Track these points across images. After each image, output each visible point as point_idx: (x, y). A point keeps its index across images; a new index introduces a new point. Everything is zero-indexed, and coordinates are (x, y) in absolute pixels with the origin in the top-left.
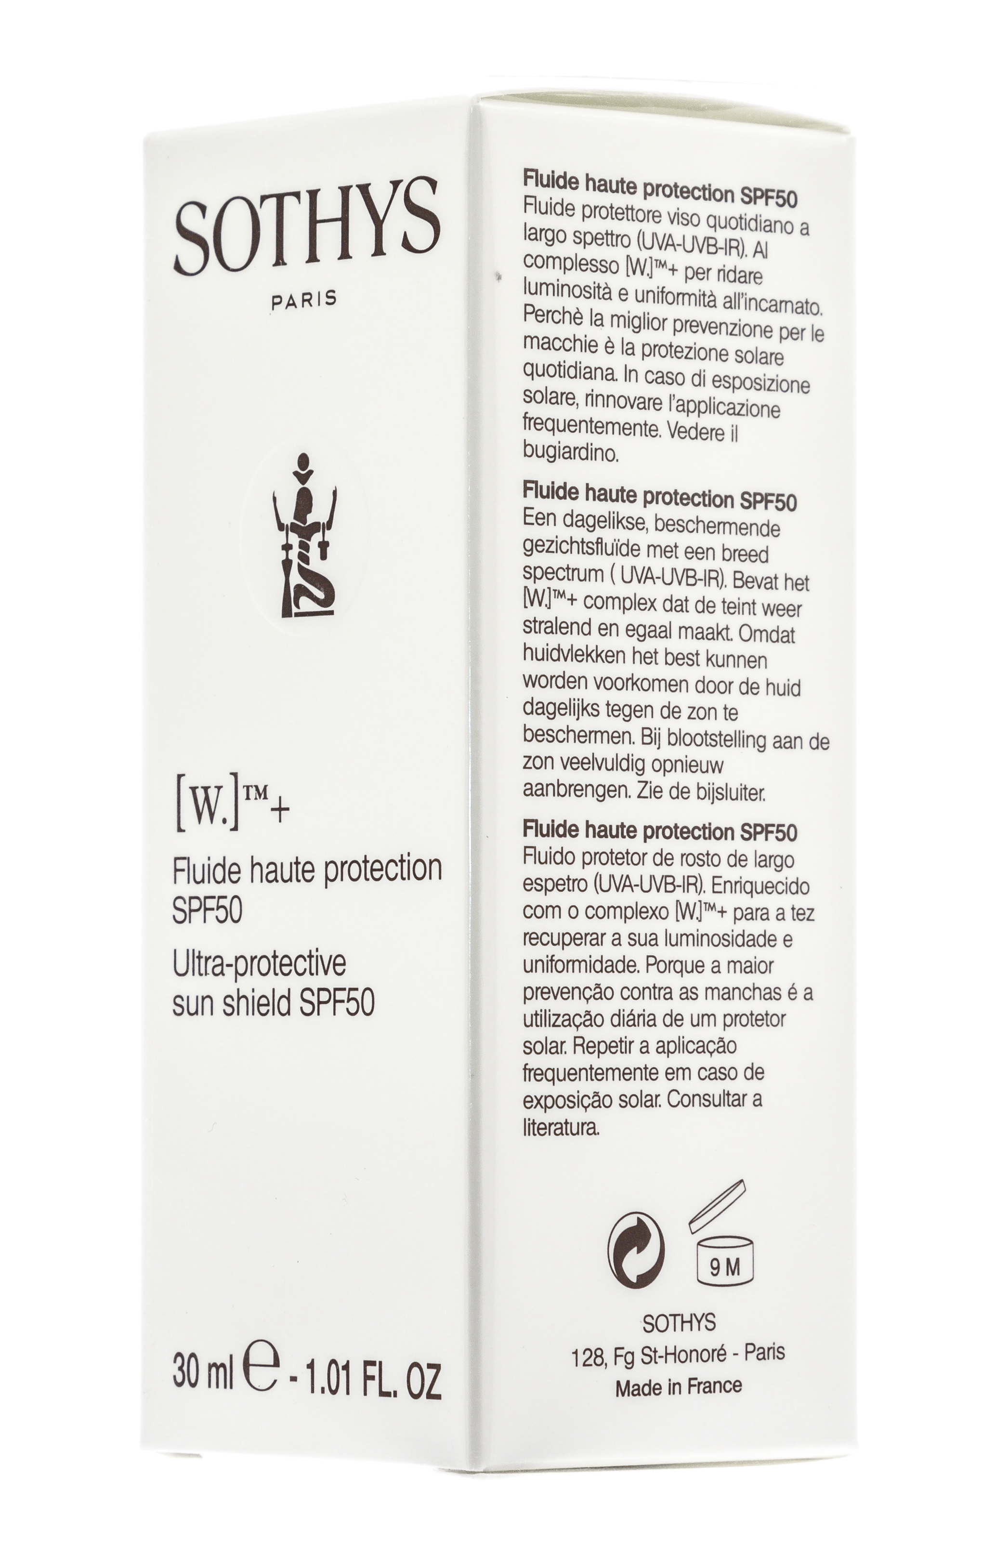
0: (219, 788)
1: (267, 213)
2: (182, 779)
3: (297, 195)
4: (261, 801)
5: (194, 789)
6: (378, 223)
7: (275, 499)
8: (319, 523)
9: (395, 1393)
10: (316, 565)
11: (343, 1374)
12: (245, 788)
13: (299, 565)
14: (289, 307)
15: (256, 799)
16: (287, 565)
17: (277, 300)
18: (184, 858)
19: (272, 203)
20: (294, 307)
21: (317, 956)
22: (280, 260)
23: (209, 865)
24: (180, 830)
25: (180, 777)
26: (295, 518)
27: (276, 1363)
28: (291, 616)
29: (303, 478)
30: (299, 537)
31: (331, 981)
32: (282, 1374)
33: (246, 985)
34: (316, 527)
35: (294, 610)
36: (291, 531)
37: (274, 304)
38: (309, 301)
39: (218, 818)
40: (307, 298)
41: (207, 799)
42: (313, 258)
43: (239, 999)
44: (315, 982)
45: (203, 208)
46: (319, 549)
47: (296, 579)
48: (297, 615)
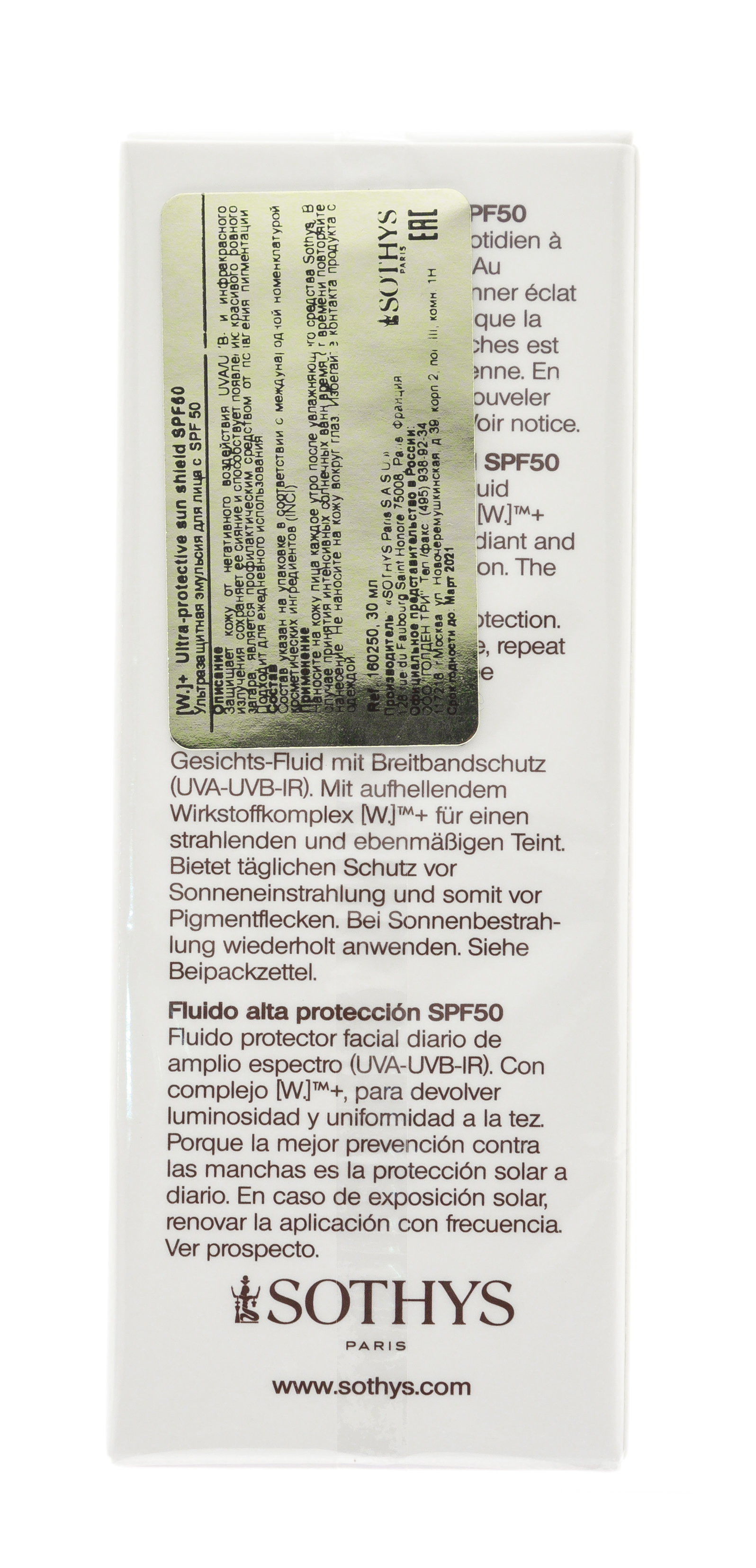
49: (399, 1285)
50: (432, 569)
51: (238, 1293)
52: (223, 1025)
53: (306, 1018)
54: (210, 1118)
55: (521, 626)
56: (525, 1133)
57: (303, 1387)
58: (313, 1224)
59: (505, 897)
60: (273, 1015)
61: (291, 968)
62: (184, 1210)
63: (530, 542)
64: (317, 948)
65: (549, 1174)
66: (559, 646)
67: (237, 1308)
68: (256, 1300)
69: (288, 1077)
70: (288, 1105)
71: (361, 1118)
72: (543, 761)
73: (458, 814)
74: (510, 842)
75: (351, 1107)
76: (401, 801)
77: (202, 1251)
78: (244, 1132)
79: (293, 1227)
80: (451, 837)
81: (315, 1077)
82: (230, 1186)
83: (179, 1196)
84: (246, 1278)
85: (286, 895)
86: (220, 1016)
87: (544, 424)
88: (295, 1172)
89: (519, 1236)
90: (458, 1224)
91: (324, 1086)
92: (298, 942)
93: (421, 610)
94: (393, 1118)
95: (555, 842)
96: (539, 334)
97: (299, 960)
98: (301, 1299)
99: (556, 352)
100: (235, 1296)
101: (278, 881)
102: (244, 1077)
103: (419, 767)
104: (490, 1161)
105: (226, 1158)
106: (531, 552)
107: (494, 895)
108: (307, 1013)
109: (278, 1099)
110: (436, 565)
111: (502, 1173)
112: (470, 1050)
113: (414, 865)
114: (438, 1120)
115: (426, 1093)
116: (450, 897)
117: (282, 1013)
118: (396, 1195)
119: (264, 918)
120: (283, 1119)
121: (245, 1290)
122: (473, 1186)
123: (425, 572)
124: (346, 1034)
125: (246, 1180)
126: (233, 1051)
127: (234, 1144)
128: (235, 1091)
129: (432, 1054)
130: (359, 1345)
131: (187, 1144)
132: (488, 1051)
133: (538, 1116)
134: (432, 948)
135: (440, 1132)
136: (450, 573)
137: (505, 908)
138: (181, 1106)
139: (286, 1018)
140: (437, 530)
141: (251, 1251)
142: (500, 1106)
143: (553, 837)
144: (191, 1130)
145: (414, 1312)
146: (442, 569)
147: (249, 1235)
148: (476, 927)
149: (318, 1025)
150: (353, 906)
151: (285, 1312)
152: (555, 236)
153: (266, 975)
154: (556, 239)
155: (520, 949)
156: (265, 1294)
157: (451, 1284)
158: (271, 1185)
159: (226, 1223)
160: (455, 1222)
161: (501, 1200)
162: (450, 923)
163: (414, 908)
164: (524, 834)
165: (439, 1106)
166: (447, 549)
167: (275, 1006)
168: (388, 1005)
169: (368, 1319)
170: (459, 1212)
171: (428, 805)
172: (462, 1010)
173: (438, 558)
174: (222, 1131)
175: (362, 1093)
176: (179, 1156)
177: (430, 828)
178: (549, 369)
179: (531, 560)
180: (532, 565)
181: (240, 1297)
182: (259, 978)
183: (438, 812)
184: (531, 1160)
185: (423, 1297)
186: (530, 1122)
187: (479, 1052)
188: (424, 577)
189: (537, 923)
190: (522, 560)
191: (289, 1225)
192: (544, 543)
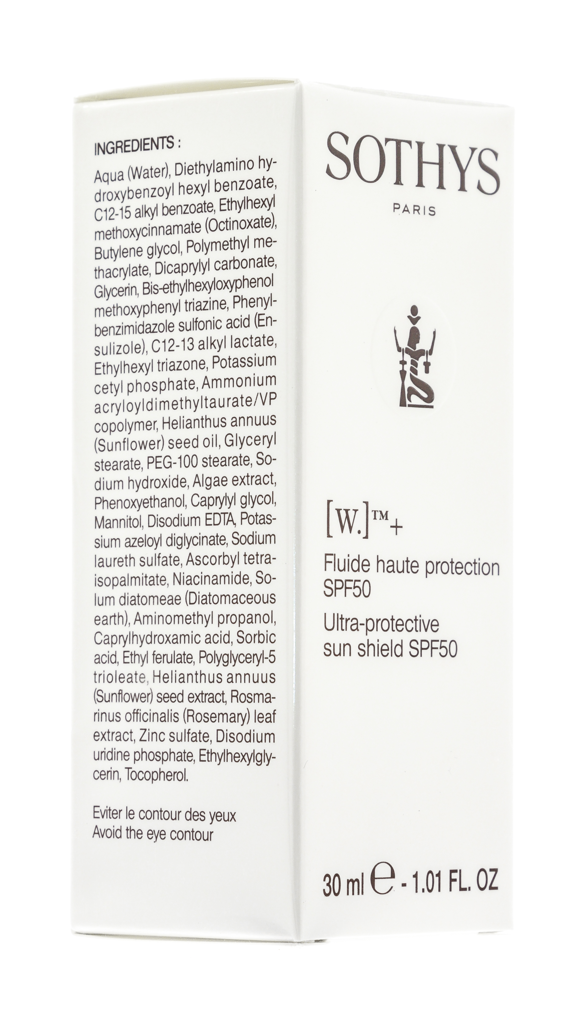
0: (356, 511)
1: (390, 150)
2: (331, 503)
3: (410, 143)
4: (384, 521)
5: (338, 510)
6: (462, 172)
7: (395, 331)
8: (424, 350)
9: (469, 888)
10: (421, 375)
11: (436, 879)
12: (373, 512)
13: (411, 375)
14: (404, 212)
15: (380, 519)
16: (403, 374)
17: (397, 206)
18: (332, 555)
19: (393, 144)
20: (408, 212)
21: (420, 620)
22: (398, 182)
23: (348, 560)
24: (329, 536)
25: (329, 502)
26: (408, 345)
27: (393, 876)
28: (406, 406)
29: (414, 321)
30: (411, 357)
31: (429, 635)
32: (396, 883)
33: (373, 637)
34: (422, 353)
35: (408, 402)
36: (406, 353)
37: (395, 208)
38: (418, 210)
39: (355, 530)
40: (417, 209)
41: (347, 517)
42: (420, 184)
43: (368, 646)
44: (419, 636)
45: (346, 138)
46: (424, 366)
47: (409, 383)
48: (409, 406)
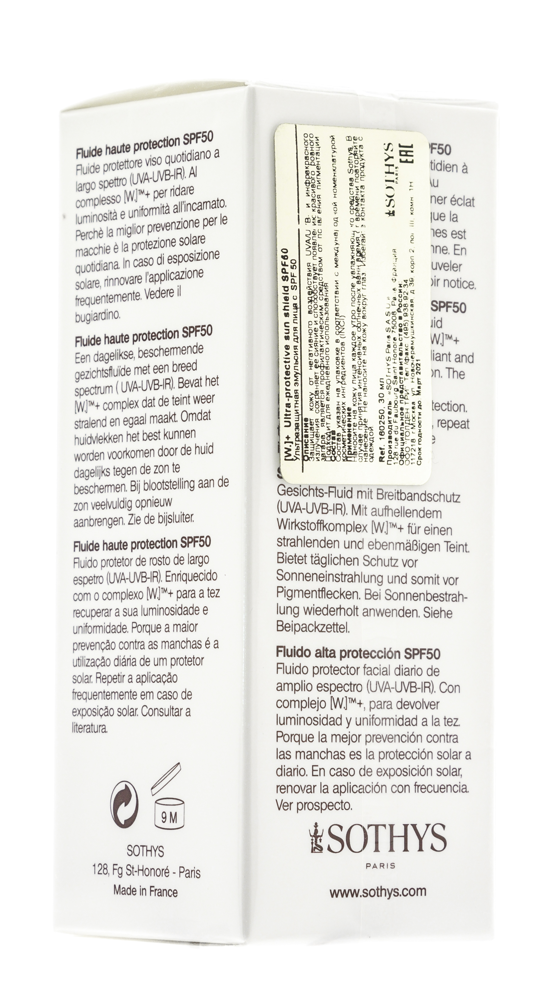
49: (392, 826)
50: (410, 372)
51: (312, 834)
52: (303, 661)
53: (344, 657)
54: (297, 721)
55: (449, 411)
56: (451, 730)
57: (345, 893)
58: (349, 789)
59: (441, 581)
60: (328, 655)
61: (337, 625)
62: (285, 781)
63: (453, 358)
64: (349, 612)
65: (463, 755)
66: (467, 423)
67: (312, 843)
68: (321, 838)
69: (336, 695)
70: (336, 713)
71: (372, 721)
72: (459, 496)
73: (419, 528)
74: (444, 546)
75: (367, 714)
76: (392, 519)
77: (294, 806)
78: (314, 730)
79: (339, 791)
80: (415, 543)
81: (350, 695)
82: (307, 764)
83: (282, 772)
84: (316, 824)
85: (335, 578)
86: (302, 656)
87: (459, 283)
88: (339, 755)
89: (449, 795)
90: (420, 787)
91: (354, 701)
92: (340, 608)
93: (405, 398)
94: (388, 720)
95: (465, 546)
96: (457, 227)
97: (340, 619)
98: (343, 836)
99: (465, 238)
100: (311, 836)
101: (331, 569)
102: (314, 695)
103: (399, 498)
104: (435, 748)
105: (306, 747)
106: (453, 364)
107: (435, 580)
108: (345, 654)
109: (332, 709)
110: (412, 370)
111: (441, 756)
112: (425, 678)
113: (397, 560)
114: (409, 722)
115: (404, 705)
116: (415, 580)
117: (332, 654)
118: (390, 769)
119: (324, 592)
120: (334, 722)
121: (316, 831)
122: (427, 763)
123: (407, 374)
124: (365, 667)
125: (316, 761)
126: (308, 678)
127: (310, 738)
128: (310, 704)
129: (406, 679)
130: (372, 866)
131: (286, 738)
132: (433, 678)
133: (457, 719)
134: (407, 613)
135: (410, 729)
136: (418, 376)
137: (440, 589)
138: (284, 713)
139: (334, 657)
140: (412, 348)
141: (319, 807)
142: (439, 713)
143: (464, 544)
144: (289, 729)
145: (399, 843)
146: (415, 372)
147: (317, 797)
148: (427, 600)
149: (350, 661)
150: (368, 586)
151: (336, 846)
152: (465, 165)
153: (324, 629)
154: (465, 167)
155: (448, 614)
156: (326, 834)
157: (417, 826)
158: (328, 764)
159: (306, 788)
160: (418, 786)
161: (440, 773)
162: (415, 597)
163: (397, 588)
164: (450, 542)
165: (410, 713)
166: (417, 360)
167: (329, 649)
168: (385, 649)
169: (377, 850)
170: (421, 780)
171: (403, 521)
172: (420, 652)
173: (413, 366)
174: (303, 730)
175: (373, 704)
176: (283, 746)
177: (405, 537)
178: (462, 249)
179: (453, 369)
180: (454, 372)
181: (314, 836)
182: (321, 631)
183: (409, 526)
184: (455, 747)
185: (403, 835)
186: (453, 723)
187: (429, 679)
188: (406, 377)
189: (456, 598)
190: (449, 368)
191: (338, 790)
192: (459, 359)
